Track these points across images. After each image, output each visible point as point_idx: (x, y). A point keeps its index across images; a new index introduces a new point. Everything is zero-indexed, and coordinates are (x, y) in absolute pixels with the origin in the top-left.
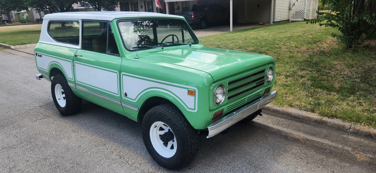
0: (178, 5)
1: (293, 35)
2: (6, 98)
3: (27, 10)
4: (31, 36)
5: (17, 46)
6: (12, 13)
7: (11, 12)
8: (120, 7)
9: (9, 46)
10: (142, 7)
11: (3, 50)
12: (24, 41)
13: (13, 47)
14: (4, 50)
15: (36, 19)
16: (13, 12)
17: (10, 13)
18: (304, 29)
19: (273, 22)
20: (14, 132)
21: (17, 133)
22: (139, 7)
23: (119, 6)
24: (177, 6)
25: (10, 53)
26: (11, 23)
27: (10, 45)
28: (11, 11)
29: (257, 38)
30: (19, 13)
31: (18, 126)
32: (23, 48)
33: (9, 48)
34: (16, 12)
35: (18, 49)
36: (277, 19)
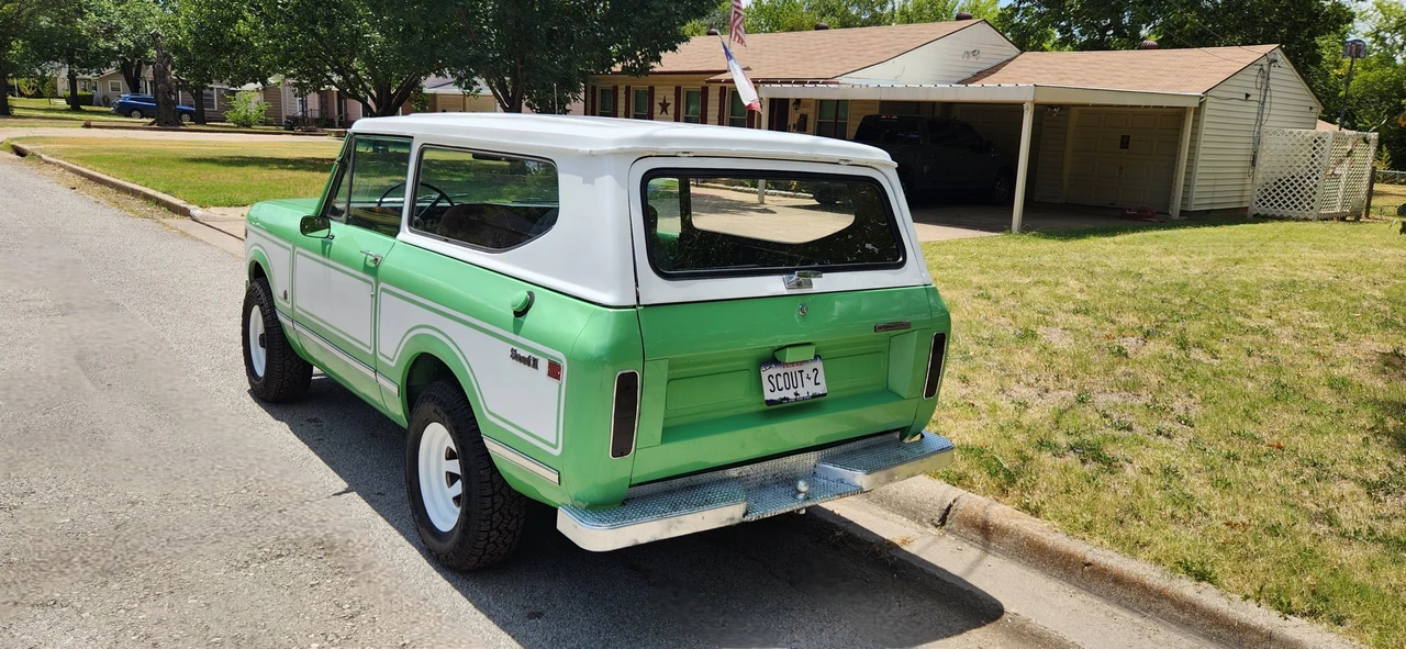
0: (803, 110)
1: (1296, 278)
2: (140, 426)
3: (264, 82)
4: (265, 175)
5: (215, 211)
6: (212, 89)
7: (209, 86)
8: (585, 101)
9: (185, 208)
10: (664, 106)
11: (161, 219)
12: (237, 196)
13: (196, 211)
14: (165, 221)
15: (288, 117)
16: (216, 85)
17: (206, 87)
18: (1335, 256)
19: (1183, 213)
20: (147, 613)
21: (160, 621)
22: (657, 109)
23: (582, 96)
24: (798, 116)
25: (184, 234)
26: (203, 122)
27: (189, 203)
28: (211, 83)
29: (1140, 275)
30: (233, 93)
31: (166, 583)
32: (234, 220)
33: (185, 213)
34: (227, 87)
35: (215, 220)
36: (1199, 202)
